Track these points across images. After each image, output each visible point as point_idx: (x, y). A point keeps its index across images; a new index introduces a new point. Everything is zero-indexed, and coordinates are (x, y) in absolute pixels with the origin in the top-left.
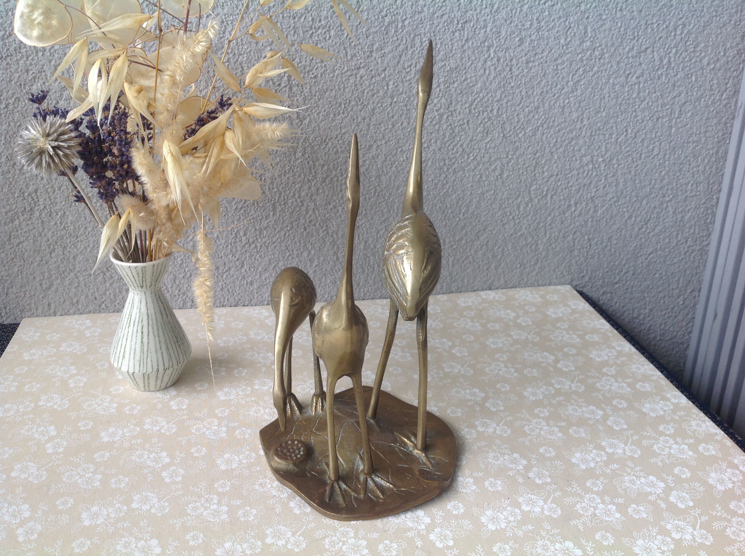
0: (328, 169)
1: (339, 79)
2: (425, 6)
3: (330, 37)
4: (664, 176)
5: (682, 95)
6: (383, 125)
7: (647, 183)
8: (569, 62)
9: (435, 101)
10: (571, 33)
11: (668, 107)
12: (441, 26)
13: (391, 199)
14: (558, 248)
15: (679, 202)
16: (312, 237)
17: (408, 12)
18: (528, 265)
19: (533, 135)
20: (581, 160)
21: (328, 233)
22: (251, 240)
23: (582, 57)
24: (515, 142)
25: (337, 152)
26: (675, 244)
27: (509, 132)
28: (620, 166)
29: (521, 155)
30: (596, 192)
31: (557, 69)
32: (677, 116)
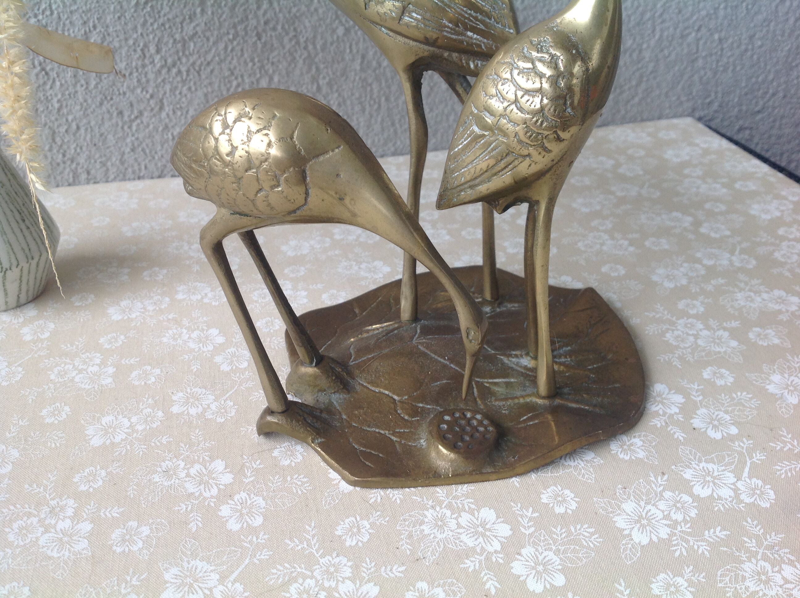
14: (673, 56)
16: (272, 49)
18: (626, 87)
21: (298, 43)
22: (170, 61)
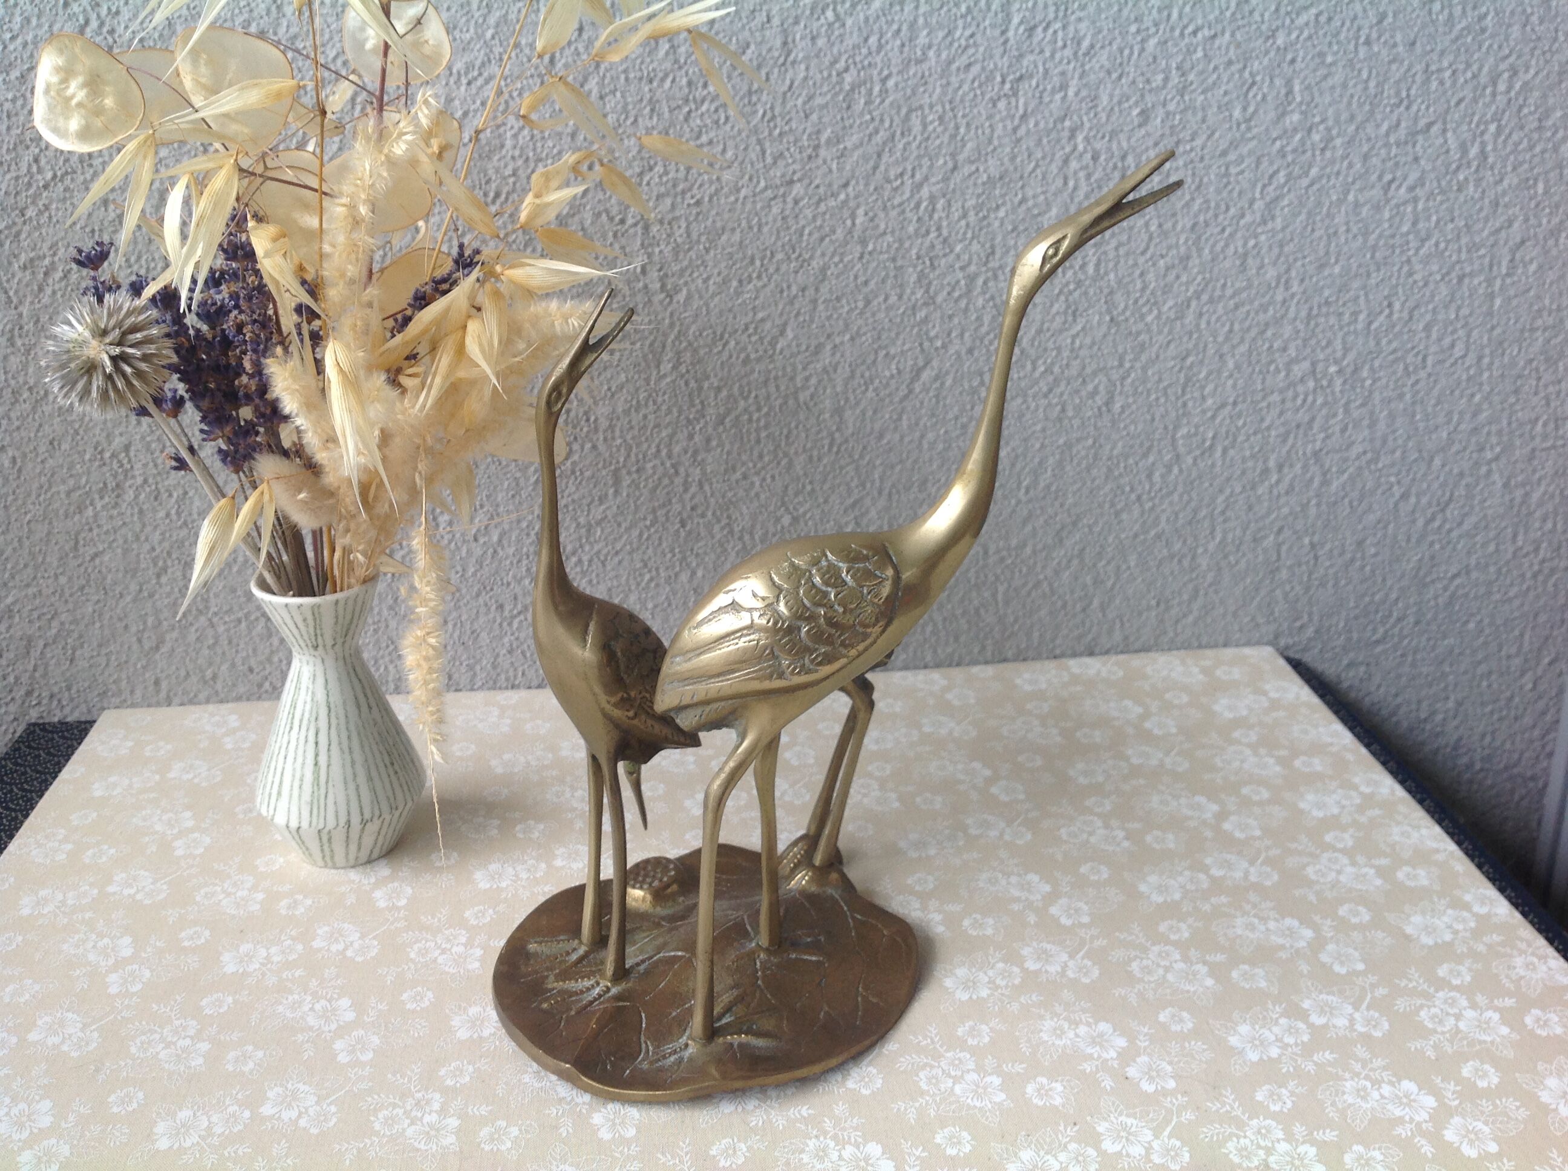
0: (729, 396)
1: (749, 206)
2: (930, 47)
3: (727, 118)
4: (1479, 404)
5: (1516, 225)
6: (844, 301)
7: (1441, 419)
8: (1253, 158)
9: (958, 248)
10: (1255, 96)
11: (1482, 252)
12: (966, 87)
13: (867, 458)
14: (1243, 565)
15: (1516, 462)
16: (697, 540)
17: (893, 62)
18: (1176, 601)
19: (1177, 318)
20: (1288, 372)
21: (731, 532)
23: (1283, 147)
24: (1139, 333)
25: (746, 361)
26: (1509, 555)
27: (1124, 311)
28: (1379, 384)
29: (1152, 362)
30: (1324, 440)
31: (1227, 174)
32: (1504, 271)
